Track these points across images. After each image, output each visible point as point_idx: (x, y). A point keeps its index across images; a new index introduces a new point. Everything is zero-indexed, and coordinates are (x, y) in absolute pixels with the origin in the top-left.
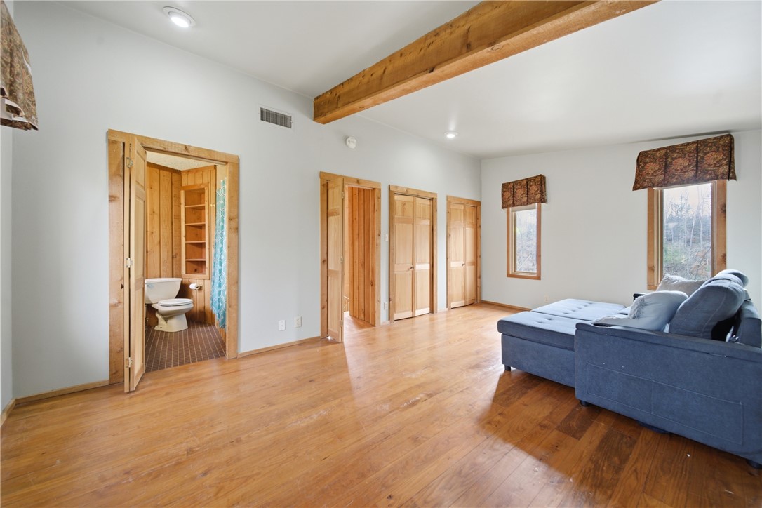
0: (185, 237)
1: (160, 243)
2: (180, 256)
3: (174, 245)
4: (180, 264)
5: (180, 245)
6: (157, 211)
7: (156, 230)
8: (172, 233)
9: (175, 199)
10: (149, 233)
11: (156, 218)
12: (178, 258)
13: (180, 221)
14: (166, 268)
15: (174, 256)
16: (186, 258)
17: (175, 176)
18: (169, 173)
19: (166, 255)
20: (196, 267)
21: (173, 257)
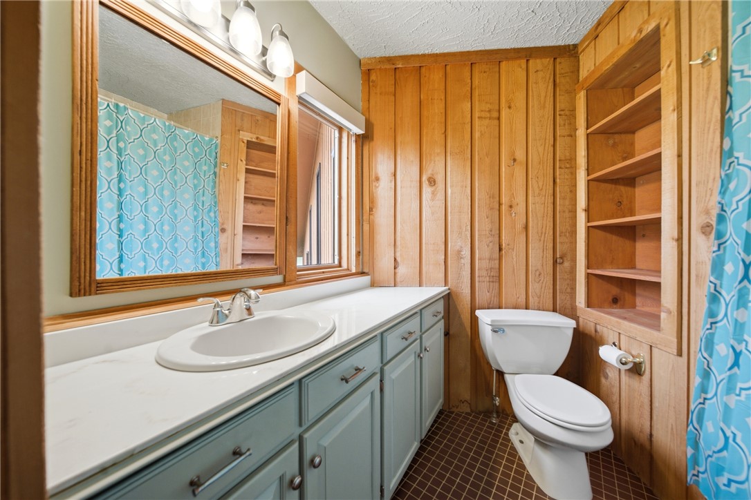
0: (587, 210)
1: (526, 227)
2: (574, 260)
3: (561, 232)
4: (574, 279)
5: (573, 232)
6: (520, 155)
7: (520, 199)
8: (554, 203)
9: (562, 118)
10: (504, 208)
11: (519, 172)
12: (567, 264)
13: (573, 175)
14: (540, 288)
15: (560, 260)
16: (588, 267)
17: (564, 65)
18: (548, 61)
19: (539, 258)
20: (615, 291)
21: (555, 262)
